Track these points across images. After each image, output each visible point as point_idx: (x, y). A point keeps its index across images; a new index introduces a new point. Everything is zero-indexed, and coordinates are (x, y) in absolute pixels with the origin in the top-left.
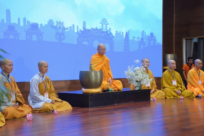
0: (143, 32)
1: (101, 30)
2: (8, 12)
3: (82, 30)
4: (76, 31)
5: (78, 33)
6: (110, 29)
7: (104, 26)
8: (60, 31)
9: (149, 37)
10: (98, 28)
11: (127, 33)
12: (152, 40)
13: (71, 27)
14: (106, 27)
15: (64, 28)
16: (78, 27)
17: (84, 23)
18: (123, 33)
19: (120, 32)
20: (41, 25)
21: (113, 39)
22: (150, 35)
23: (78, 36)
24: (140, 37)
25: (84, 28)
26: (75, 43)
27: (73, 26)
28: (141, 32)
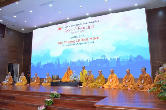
0: (131, 56)
1: (101, 59)
2: (66, 60)
3: (92, 61)
4: (89, 61)
5: (90, 62)
6: (107, 58)
7: (103, 57)
8: (82, 62)
9: (137, 58)
10: (100, 59)
11: (118, 58)
12: (139, 59)
13: (86, 61)
14: (104, 58)
15: (84, 61)
16: (89, 60)
17: (93, 58)
18: (115, 59)
19: (113, 59)
20: (75, 62)
21: (109, 62)
22: (137, 57)
23: (90, 63)
24: (129, 58)
25: (92, 60)
26: (89, 66)
27: (88, 60)
28: (129, 56)
